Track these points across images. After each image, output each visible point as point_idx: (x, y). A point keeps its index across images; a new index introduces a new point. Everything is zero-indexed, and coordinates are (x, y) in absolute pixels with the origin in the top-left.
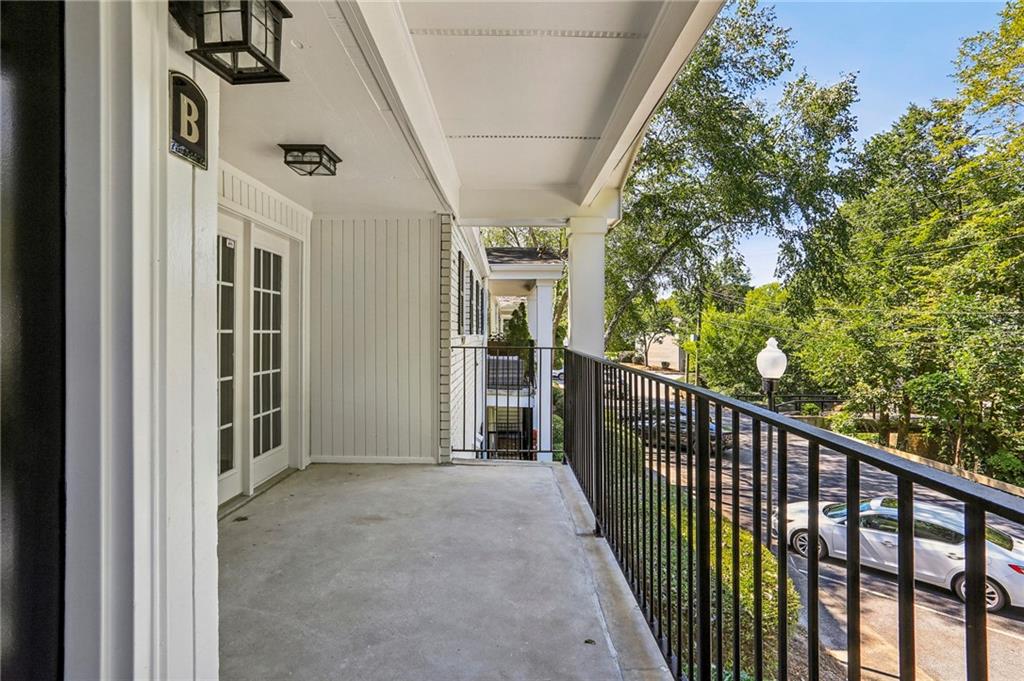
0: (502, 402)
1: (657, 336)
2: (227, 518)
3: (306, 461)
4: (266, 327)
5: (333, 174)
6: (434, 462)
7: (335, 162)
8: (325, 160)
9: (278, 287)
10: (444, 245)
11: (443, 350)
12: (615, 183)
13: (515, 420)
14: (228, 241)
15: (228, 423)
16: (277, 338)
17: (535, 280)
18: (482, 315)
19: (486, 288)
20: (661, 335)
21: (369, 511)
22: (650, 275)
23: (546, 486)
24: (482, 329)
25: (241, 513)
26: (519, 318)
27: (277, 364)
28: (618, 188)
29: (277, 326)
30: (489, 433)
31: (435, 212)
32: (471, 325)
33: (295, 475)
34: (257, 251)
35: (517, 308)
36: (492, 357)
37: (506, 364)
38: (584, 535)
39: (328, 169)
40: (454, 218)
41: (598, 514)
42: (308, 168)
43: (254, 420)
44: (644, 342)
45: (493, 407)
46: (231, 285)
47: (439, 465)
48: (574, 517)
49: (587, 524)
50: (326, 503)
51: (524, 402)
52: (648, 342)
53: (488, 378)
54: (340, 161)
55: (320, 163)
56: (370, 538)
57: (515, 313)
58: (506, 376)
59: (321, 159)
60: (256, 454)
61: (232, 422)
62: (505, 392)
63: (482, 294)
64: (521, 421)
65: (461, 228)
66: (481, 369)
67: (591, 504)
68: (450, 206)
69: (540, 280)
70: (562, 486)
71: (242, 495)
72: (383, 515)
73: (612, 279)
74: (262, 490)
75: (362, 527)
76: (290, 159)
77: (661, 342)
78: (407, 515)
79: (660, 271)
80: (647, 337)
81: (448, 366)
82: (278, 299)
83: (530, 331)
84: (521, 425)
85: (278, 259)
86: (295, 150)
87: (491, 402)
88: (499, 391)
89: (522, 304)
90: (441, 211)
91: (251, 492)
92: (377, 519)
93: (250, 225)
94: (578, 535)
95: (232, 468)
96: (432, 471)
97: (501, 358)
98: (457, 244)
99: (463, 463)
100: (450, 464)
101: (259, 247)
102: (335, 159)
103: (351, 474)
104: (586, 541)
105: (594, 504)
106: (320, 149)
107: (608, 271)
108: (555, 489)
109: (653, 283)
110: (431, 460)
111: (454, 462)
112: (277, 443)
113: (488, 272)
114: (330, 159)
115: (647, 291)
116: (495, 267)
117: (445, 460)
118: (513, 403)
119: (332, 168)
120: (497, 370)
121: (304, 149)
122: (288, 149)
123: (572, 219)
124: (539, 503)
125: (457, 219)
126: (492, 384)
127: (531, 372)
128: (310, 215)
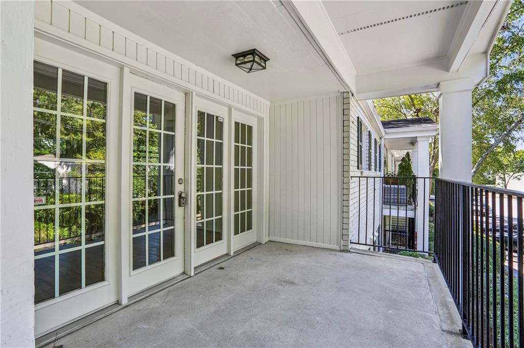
0: (394, 213)
1: (516, 175)
2: (214, 267)
3: (265, 239)
4: (243, 164)
5: (264, 68)
6: (339, 249)
7: (265, 61)
8: (257, 59)
9: (250, 143)
10: (345, 112)
11: (345, 179)
12: (483, 49)
13: (403, 225)
14: (219, 118)
15: (220, 215)
16: (250, 171)
17: (417, 137)
18: (380, 160)
19: (383, 144)
20: (519, 174)
21: (288, 277)
22: (510, 131)
23: (417, 278)
24: (380, 168)
25: (222, 265)
26: (405, 161)
27: (250, 185)
28: (485, 53)
29: (250, 164)
30: (385, 231)
31: (339, 91)
32: (370, 165)
33: (258, 246)
34: (237, 124)
35: (404, 156)
36: (387, 186)
37: (396, 190)
38: (450, 333)
39: (262, 66)
40: (353, 95)
41: (464, 317)
42: (249, 65)
43: (235, 215)
44: (504, 179)
45: (388, 216)
46: (221, 141)
47: (341, 251)
48: (441, 312)
49: (453, 322)
50: (267, 266)
51: (410, 214)
52: (507, 180)
53: (384, 197)
54: (269, 60)
55: (253, 61)
56: (282, 297)
57: (403, 159)
58: (396, 197)
59: (254, 59)
60: (236, 233)
61: (222, 215)
62: (396, 207)
63: (380, 147)
64: (408, 225)
65: (359, 102)
66: (378, 193)
67: (458, 305)
68: (349, 87)
69: (419, 137)
70: (431, 281)
71: (227, 255)
72: (296, 281)
73: (477, 136)
74: (238, 253)
75: (280, 287)
76: (238, 62)
77: (519, 179)
78: (310, 283)
79: (520, 128)
80: (506, 176)
81: (348, 189)
82: (250, 150)
83: (413, 170)
84: (407, 228)
85: (250, 128)
86: (240, 56)
87: (386, 212)
88: (392, 207)
89: (408, 154)
90: (343, 90)
91: (232, 254)
92: (291, 283)
93: (231, 109)
94: (444, 331)
95: (222, 239)
96: (336, 255)
97: (392, 186)
98: (355, 111)
99: (358, 252)
100: (348, 251)
101: (238, 121)
102: (265, 59)
103: (287, 250)
104: (452, 339)
105: (461, 306)
106: (253, 52)
107: (474, 131)
108: (425, 282)
109: (513, 138)
110: (336, 247)
111: (351, 250)
112: (250, 228)
113: (384, 134)
114: (261, 58)
115: (506, 143)
116: (388, 130)
117: (345, 248)
118: (402, 214)
119: (264, 65)
120: (390, 193)
121: (244, 54)
122: (237, 56)
123: (441, 83)
124: (410, 292)
125: (355, 95)
126: (386, 202)
127: (414, 195)
128: (269, 103)
